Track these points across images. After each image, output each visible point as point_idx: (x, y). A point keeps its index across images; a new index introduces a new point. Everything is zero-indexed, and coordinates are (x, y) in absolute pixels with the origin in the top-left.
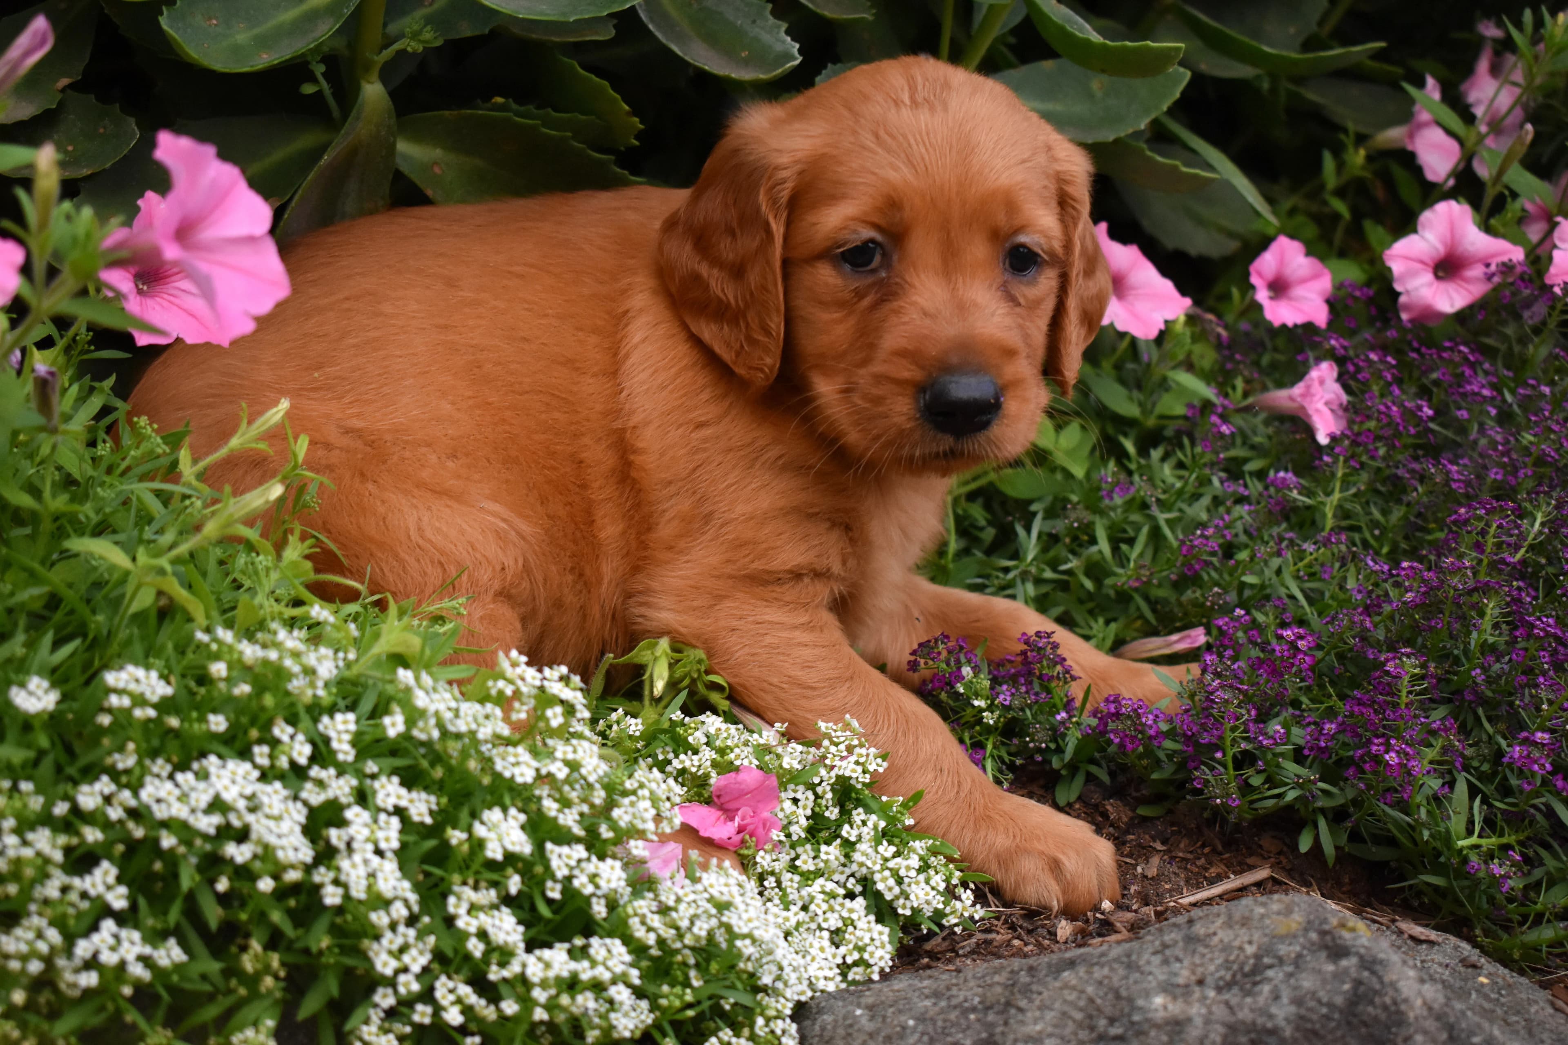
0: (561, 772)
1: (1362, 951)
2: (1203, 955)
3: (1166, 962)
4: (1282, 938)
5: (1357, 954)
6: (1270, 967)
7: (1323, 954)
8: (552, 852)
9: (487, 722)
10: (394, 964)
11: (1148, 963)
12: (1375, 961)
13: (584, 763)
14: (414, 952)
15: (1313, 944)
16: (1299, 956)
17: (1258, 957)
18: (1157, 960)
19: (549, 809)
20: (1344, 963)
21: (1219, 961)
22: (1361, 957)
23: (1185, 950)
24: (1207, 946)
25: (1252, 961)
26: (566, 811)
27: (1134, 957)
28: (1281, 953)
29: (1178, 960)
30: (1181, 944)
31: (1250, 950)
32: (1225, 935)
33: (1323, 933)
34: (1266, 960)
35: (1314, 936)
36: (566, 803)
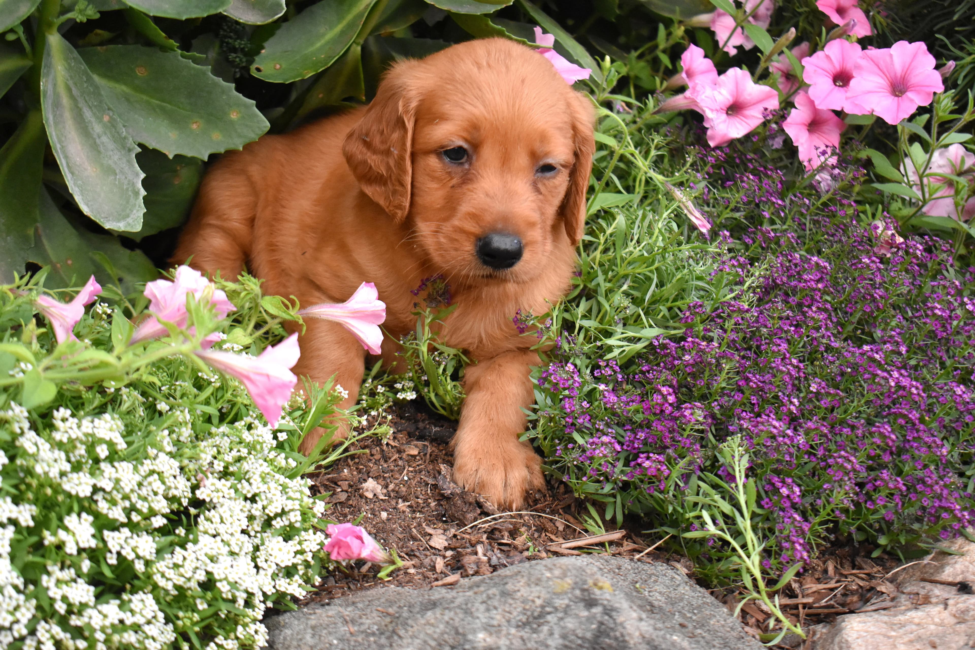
0: (108, 486)
1: (605, 602)
2: (511, 605)
3: (488, 610)
4: (557, 594)
5: (602, 604)
6: (549, 613)
7: (582, 605)
8: (108, 536)
9: (55, 464)
10: (10, 618)
11: (477, 610)
12: (613, 609)
13: (122, 478)
14: (23, 610)
15: (577, 597)
16: (568, 606)
17: (543, 607)
18: (482, 607)
19: (103, 508)
20: (594, 610)
21: (519, 609)
22: (604, 606)
23: (500, 601)
24: (513, 599)
25: (539, 610)
26: (114, 508)
27: (469, 605)
28: (556, 605)
29: (495, 608)
30: (498, 597)
31: (539, 602)
32: (524, 592)
33: (583, 590)
34: (548, 609)
35: (578, 592)
36: (113, 503)
